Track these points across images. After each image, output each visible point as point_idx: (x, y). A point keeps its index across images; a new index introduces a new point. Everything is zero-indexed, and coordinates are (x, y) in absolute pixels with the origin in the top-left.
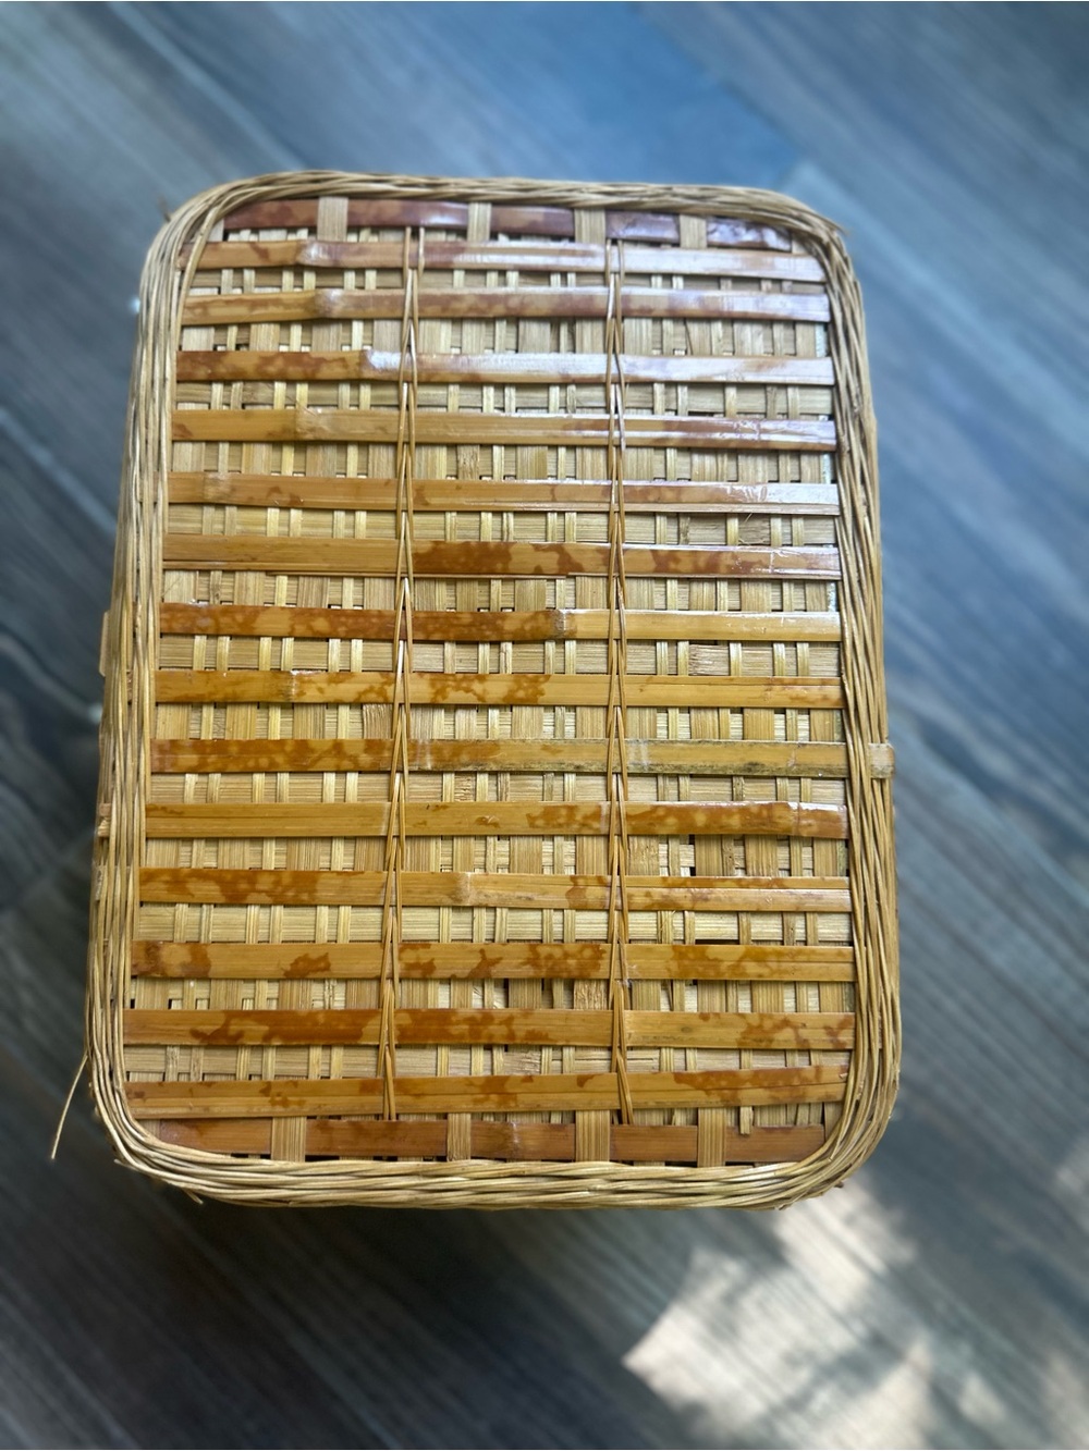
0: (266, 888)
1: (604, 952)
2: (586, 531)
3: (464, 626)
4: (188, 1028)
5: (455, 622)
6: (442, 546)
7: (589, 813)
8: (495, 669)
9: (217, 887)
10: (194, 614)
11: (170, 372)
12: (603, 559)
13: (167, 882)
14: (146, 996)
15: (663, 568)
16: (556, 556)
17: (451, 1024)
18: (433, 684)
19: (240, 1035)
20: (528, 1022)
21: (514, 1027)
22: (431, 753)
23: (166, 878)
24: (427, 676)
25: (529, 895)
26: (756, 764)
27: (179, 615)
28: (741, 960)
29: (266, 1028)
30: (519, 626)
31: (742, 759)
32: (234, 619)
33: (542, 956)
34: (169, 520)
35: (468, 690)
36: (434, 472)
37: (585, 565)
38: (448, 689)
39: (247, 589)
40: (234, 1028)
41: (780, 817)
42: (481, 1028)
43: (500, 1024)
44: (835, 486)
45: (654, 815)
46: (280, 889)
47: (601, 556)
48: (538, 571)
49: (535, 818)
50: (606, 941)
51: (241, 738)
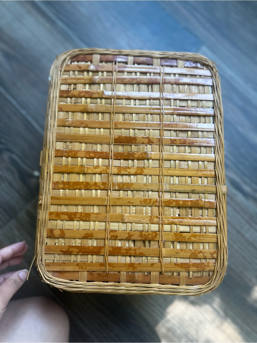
0: (78, 217)
1: (158, 234)
2: (155, 134)
3: (126, 156)
4: (60, 250)
5: (123, 155)
6: (121, 137)
7: (154, 201)
8: (133, 166)
9: (67, 216)
10: (63, 152)
11: (58, 95)
12: (159, 141)
13: (55, 215)
14: (50, 242)
15: (173, 143)
16: (147, 140)
17: (121, 250)
18: (118, 169)
19: (72, 252)
20: (140, 250)
21: (136, 251)
22: (117, 186)
23: (55, 214)
24: (117, 167)
25: (140, 220)
26: (194, 190)
27: (59, 152)
28: (190, 237)
29: (78, 250)
30: (138, 156)
31: (191, 189)
32: (72, 153)
33: (143, 235)
34: (57, 130)
35: (126, 171)
36: (119, 120)
37: (154, 142)
38: (122, 171)
39: (75, 146)
40: (70, 250)
41: (200, 203)
42: (128, 251)
43: (133, 250)
44: (214, 124)
45: (170, 202)
46: (82, 217)
48: (143, 143)
49: (142, 202)
50: (158, 231)
51: (73, 181)
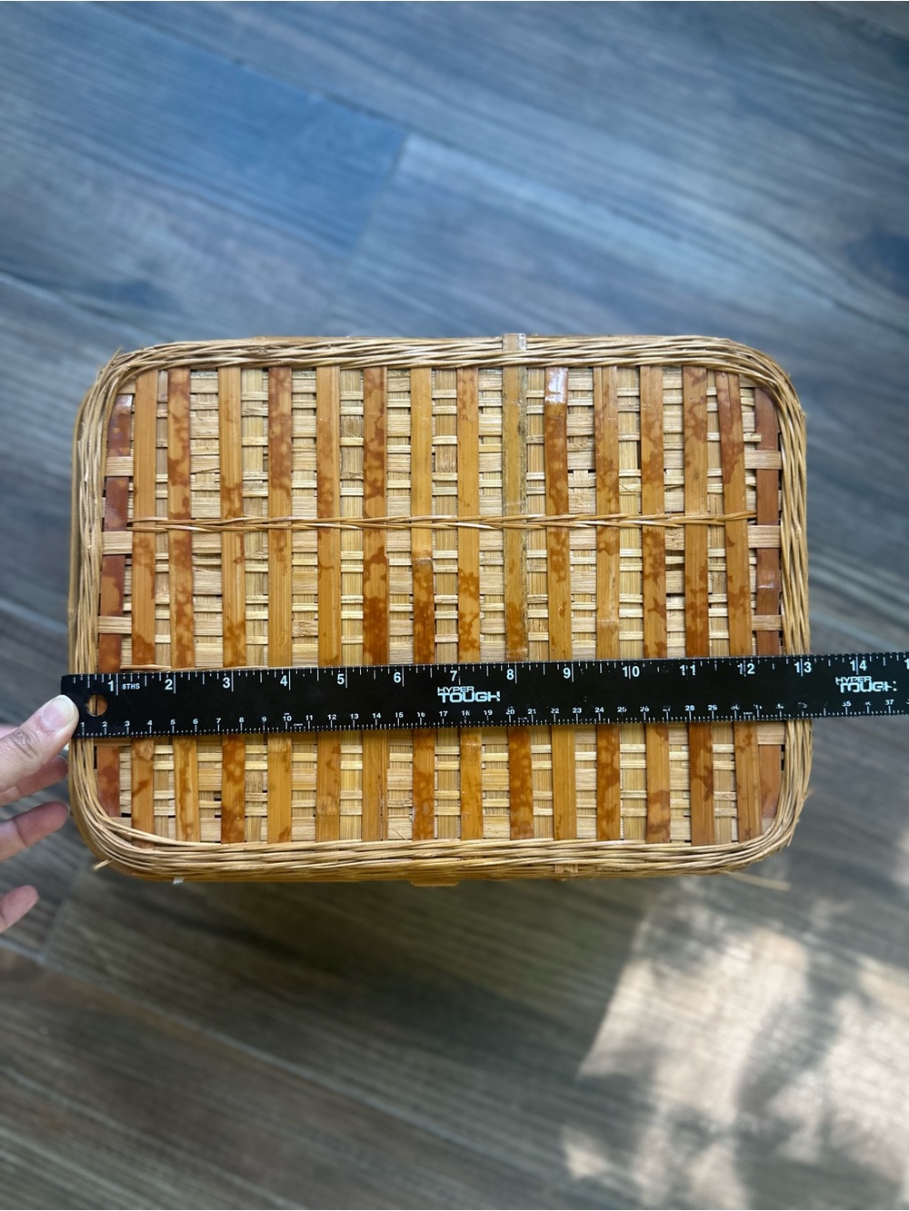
0: (609, 757)
1: (648, 530)
2: (351, 551)
3: (424, 628)
4: (703, 803)
5: (422, 635)
6: (368, 645)
7: (556, 541)
8: (454, 607)
9: (610, 789)
10: (421, 817)
11: (240, 846)
12: (375, 532)
13: (608, 823)
15: (376, 490)
16: (373, 566)
18: (466, 650)
19: (706, 768)
21: (698, 589)
22: (516, 649)
23: (604, 823)
24: (461, 653)
25: (611, 580)
26: (519, 427)
27: (421, 827)
28: (650, 439)
30: (424, 591)
31: (516, 437)
32: (424, 788)
33: (652, 571)
34: (352, 838)
35: (471, 625)
36: (312, 653)
37: (379, 545)
38: (470, 638)
39: (400, 781)
40: (702, 772)
41: (556, 412)
42: (698, 610)
43: (695, 598)
44: (318, 369)
45: (556, 496)
46: (610, 747)
47: (373, 534)
48: (385, 578)
49: (559, 577)
50: (641, 529)
51: (507, 780)
